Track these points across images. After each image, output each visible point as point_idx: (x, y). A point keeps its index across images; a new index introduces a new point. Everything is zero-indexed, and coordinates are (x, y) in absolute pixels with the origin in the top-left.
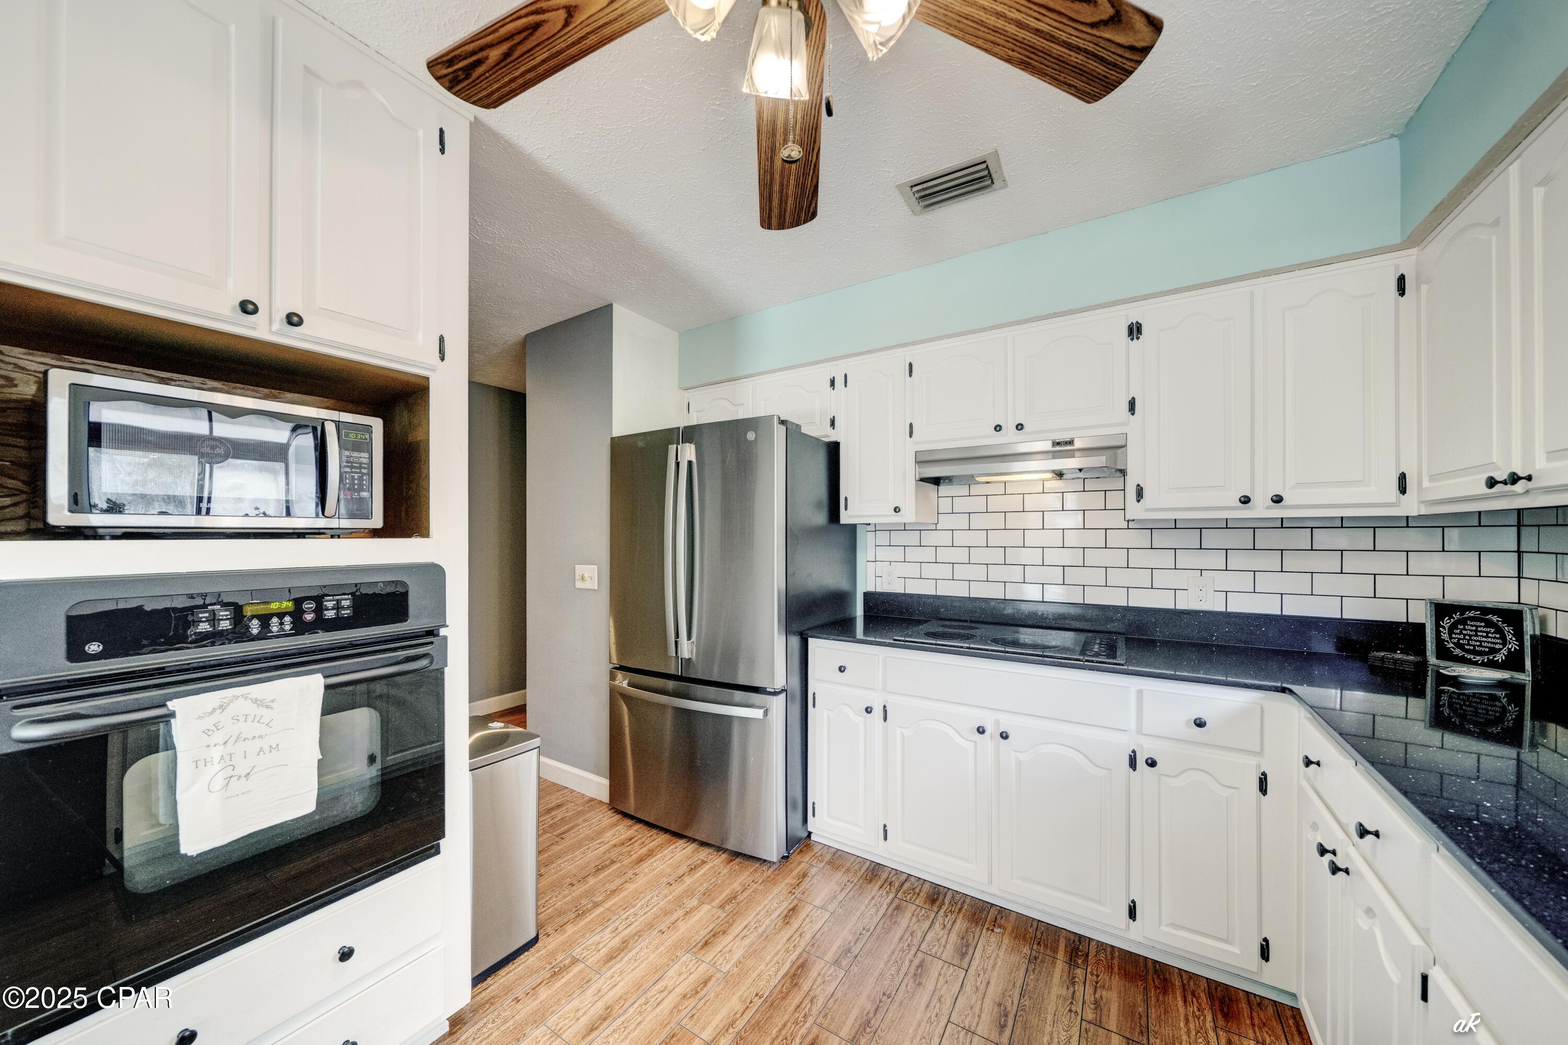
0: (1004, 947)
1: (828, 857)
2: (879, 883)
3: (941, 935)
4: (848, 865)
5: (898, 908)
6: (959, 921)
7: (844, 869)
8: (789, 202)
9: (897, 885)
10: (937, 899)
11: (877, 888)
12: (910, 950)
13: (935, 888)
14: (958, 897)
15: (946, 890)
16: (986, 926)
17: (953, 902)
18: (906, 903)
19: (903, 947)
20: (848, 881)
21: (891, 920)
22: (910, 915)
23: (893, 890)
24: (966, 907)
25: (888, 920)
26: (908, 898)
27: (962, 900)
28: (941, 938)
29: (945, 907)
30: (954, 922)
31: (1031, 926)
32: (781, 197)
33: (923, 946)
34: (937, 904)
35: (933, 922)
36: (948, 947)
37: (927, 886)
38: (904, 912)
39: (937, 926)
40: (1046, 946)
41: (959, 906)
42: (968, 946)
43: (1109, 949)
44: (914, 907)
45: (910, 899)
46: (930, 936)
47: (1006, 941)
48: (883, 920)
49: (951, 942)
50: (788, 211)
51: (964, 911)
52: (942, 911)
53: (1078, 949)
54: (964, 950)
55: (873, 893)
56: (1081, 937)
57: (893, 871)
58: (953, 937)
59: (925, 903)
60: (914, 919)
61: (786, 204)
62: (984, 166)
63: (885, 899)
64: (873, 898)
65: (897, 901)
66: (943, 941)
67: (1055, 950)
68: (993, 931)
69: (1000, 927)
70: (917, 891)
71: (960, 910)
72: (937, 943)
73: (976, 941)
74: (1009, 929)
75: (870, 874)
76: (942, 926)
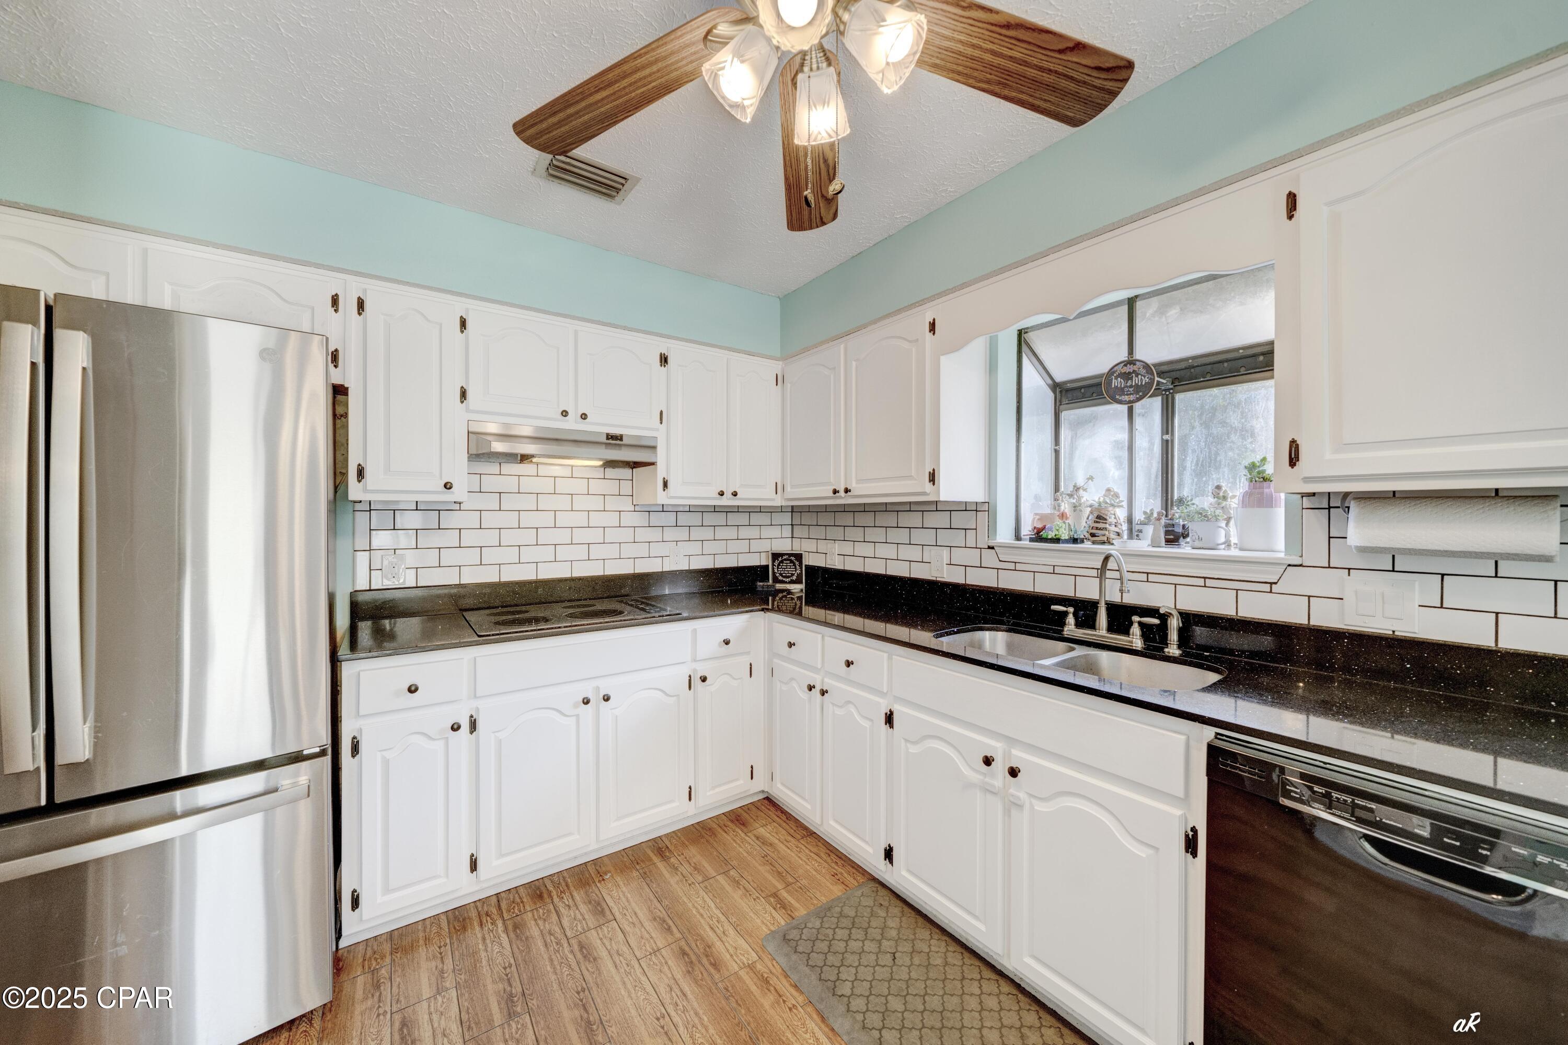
0: (621, 883)
1: (387, 947)
2: (476, 924)
3: (572, 914)
4: (421, 935)
5: (516, 927)
6: (575, 894)
7: (421, 942)
8: (563, 129)
9: (494, 911)
10: (541, 893)
11: (477, 928)
12: (562, 946)
13: (530, 887)
14: (556, 879)
15: (541, 881)
16: (597, 880)
17: (557, 886)
18: (518, 918)
19: (554, 948)
20: (440, 947)
21: (521, 940)
22: (533, 922)
23: (495, 916)
24: (569, 880)
25: (518, 942)
26: (516, 911)
27: (561, 878)
28: (575, 916)
29: (554, 893)
30: (572, 897)
31: (623, 856)
32: (563, 121)
33: (569, 934)
34: (545, 896)
35: (556, 911)
36: (586, 917)
37: (521, 890)
38: (525, 924)
39: (563, 910)
40: (643, 861)
41: (563, 884)
42: (599, 904)
43: (673, 835)
44: (530, 914)
45: (520, 911)
46: (566, 922)
47: (618, 879)
48: (514, 946)
49: (585, 912)
50: (551, 134)
51: (570, 884)
52: (555, 897)
53: (659, 848)
54: (599, 909)
55: (479, 935)
56: (654, 840)
57: (478, 903)
58: (583, 908)
59: (535, 903)
60: (540, 923)
61: (560, 127)
62: (623, 181)
63: (497, 930)
64: (484, 939)
65: (510, 924)
66: (579, 917)
67: (651, 860)
68: (603, 880)
69: (606, 874)
70: (518, 900)
71: (567, 886)
72: (576, 922)
73: (600, 896)
74: (612, 869)
75: (456, 924)
76: (567, 908)
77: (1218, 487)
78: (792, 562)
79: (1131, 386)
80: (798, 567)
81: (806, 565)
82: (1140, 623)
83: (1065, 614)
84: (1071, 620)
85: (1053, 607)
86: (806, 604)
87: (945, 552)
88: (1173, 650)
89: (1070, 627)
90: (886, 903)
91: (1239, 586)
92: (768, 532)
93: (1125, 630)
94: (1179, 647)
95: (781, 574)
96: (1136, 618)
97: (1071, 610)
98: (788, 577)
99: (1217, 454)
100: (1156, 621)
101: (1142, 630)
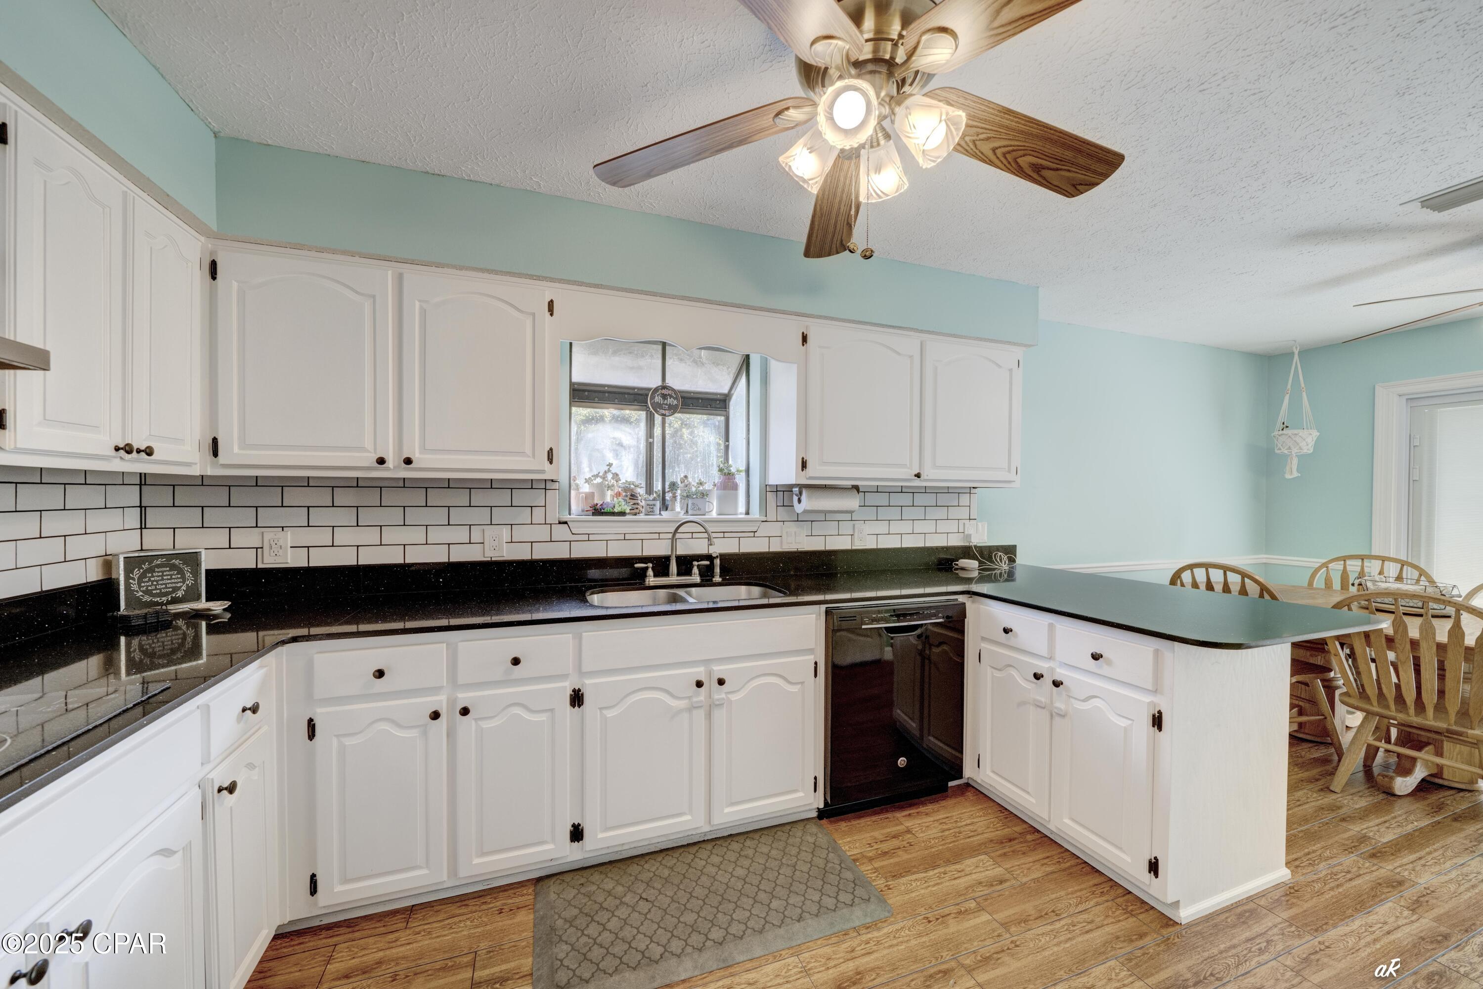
77: (686, 477)
78: (173, 567)
79: (666, 404)
80: (188, 575)
81: (207, 571)
82: (698, 566)
83: (647, 568)
84: (650, 572)
85: (637, 565)
86: (208, 633)
87: (505, 532)
88: (717, 579)
89: (651, 580)
90: (582, 881)
91: (740, 535)
92: (98, 521)
93: (688, 573)
94: (720, 576)
95: (147, 592)
96: (695, 563)
97: (650, 565)
98: (166, 594)
99: (678, 456)
100: (707, 563)
101: (699, 571)
